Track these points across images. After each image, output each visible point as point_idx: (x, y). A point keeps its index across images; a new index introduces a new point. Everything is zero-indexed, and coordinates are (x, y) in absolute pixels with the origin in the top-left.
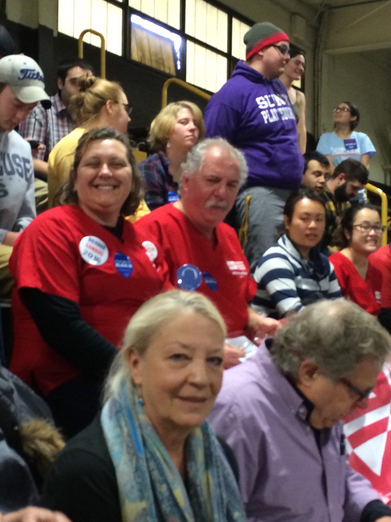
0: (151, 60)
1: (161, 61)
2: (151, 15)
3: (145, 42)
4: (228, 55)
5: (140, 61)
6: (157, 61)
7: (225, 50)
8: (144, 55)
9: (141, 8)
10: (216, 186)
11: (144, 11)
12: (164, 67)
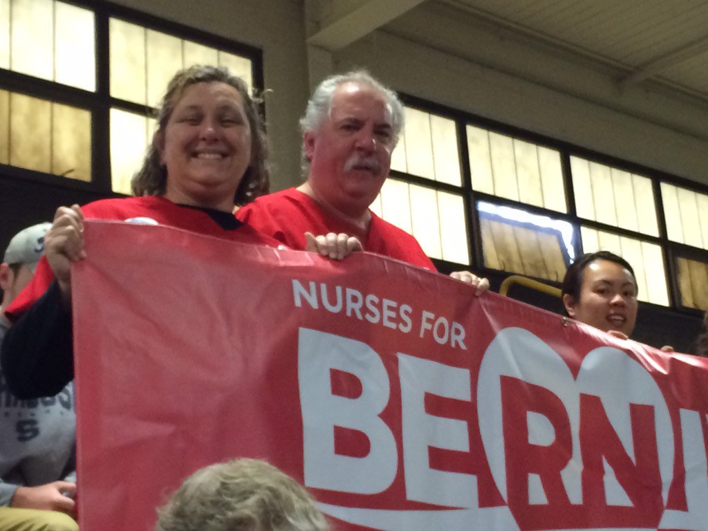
0: (523, 265)
1: (541, 264)
2: (515, 199)
3: (510, 240)
4: (662, 240)
5: (503, 268)
6: (534, 266)
7: (655, 233)
8: (509, 260)
9: (494, 191)
10: (357, 135)
11: (500, 194)
12: (547, 272)
